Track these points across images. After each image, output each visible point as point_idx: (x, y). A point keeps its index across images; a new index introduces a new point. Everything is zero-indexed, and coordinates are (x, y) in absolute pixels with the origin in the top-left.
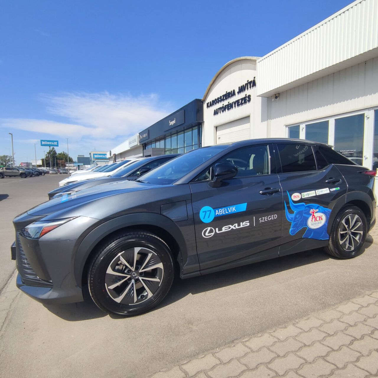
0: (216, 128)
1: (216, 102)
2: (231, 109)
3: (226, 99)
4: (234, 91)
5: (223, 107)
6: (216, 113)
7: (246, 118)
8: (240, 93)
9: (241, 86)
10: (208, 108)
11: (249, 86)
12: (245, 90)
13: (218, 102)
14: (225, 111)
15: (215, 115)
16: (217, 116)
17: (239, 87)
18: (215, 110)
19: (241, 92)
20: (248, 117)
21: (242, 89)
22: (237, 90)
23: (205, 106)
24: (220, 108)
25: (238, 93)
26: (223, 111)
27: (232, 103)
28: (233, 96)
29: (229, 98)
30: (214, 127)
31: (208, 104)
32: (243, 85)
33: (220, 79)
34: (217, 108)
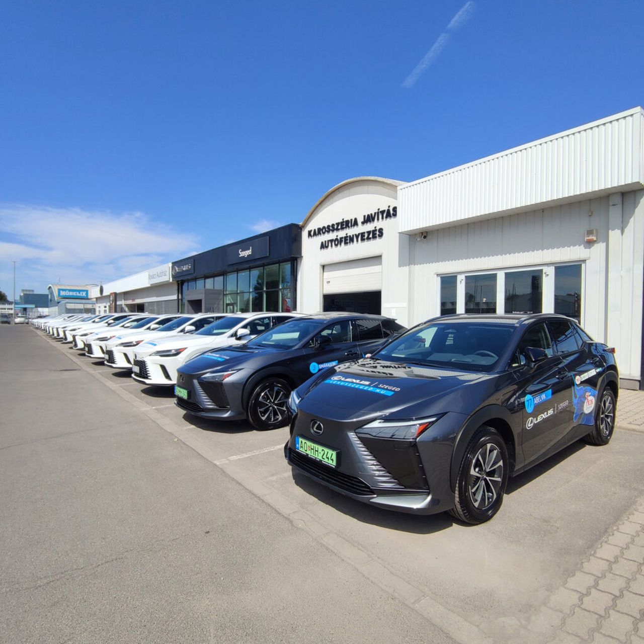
0: (323, 267)
1: (324, 231)
2: (350, 243)
3: (342, 228)
4: (356, 220)
5: (337, 239)
6: (323, 246)
7: (376, 259)
8: (365, 224)
9: (368, 215)
10: (310, 237)
11: (380, 216)
12: (373, 220)
13: (328, 232)
14: (340, 244)
15: (322, 250)
16: (325, 251)
17: (364, 216)
18: (322, 243)
19: (367, 223)
20: (379, 257)
21: (369, 219)
22: (360, 220)
23: (305, 234)
24: (331, 241)
25: (363, 223)
26: (336, 245)
27: (353, 235)
28: (354, 226)
29: (347, 228)
30: (321, 265)
31: (310, 232)
32: (371, 214)
33: (331, 200)
34: (327, 240)
